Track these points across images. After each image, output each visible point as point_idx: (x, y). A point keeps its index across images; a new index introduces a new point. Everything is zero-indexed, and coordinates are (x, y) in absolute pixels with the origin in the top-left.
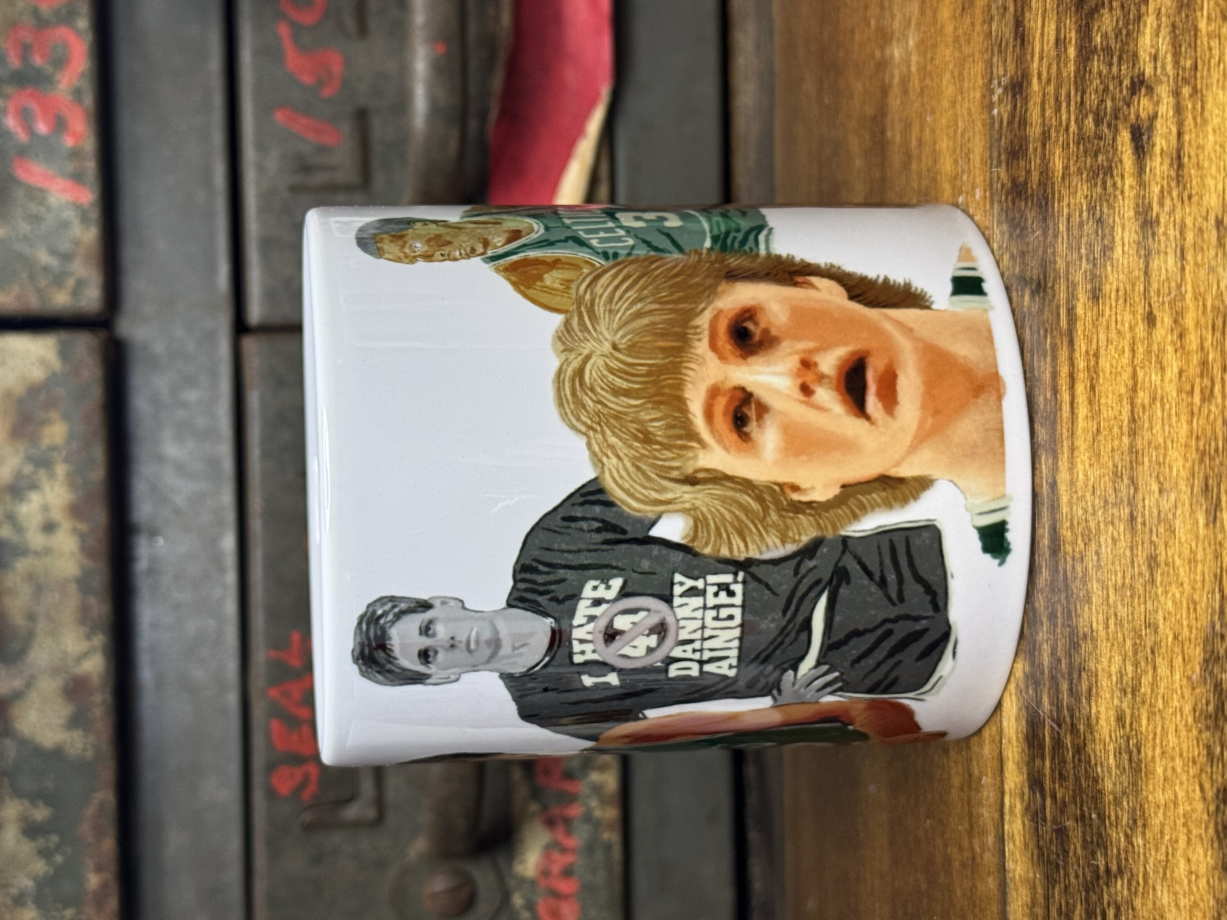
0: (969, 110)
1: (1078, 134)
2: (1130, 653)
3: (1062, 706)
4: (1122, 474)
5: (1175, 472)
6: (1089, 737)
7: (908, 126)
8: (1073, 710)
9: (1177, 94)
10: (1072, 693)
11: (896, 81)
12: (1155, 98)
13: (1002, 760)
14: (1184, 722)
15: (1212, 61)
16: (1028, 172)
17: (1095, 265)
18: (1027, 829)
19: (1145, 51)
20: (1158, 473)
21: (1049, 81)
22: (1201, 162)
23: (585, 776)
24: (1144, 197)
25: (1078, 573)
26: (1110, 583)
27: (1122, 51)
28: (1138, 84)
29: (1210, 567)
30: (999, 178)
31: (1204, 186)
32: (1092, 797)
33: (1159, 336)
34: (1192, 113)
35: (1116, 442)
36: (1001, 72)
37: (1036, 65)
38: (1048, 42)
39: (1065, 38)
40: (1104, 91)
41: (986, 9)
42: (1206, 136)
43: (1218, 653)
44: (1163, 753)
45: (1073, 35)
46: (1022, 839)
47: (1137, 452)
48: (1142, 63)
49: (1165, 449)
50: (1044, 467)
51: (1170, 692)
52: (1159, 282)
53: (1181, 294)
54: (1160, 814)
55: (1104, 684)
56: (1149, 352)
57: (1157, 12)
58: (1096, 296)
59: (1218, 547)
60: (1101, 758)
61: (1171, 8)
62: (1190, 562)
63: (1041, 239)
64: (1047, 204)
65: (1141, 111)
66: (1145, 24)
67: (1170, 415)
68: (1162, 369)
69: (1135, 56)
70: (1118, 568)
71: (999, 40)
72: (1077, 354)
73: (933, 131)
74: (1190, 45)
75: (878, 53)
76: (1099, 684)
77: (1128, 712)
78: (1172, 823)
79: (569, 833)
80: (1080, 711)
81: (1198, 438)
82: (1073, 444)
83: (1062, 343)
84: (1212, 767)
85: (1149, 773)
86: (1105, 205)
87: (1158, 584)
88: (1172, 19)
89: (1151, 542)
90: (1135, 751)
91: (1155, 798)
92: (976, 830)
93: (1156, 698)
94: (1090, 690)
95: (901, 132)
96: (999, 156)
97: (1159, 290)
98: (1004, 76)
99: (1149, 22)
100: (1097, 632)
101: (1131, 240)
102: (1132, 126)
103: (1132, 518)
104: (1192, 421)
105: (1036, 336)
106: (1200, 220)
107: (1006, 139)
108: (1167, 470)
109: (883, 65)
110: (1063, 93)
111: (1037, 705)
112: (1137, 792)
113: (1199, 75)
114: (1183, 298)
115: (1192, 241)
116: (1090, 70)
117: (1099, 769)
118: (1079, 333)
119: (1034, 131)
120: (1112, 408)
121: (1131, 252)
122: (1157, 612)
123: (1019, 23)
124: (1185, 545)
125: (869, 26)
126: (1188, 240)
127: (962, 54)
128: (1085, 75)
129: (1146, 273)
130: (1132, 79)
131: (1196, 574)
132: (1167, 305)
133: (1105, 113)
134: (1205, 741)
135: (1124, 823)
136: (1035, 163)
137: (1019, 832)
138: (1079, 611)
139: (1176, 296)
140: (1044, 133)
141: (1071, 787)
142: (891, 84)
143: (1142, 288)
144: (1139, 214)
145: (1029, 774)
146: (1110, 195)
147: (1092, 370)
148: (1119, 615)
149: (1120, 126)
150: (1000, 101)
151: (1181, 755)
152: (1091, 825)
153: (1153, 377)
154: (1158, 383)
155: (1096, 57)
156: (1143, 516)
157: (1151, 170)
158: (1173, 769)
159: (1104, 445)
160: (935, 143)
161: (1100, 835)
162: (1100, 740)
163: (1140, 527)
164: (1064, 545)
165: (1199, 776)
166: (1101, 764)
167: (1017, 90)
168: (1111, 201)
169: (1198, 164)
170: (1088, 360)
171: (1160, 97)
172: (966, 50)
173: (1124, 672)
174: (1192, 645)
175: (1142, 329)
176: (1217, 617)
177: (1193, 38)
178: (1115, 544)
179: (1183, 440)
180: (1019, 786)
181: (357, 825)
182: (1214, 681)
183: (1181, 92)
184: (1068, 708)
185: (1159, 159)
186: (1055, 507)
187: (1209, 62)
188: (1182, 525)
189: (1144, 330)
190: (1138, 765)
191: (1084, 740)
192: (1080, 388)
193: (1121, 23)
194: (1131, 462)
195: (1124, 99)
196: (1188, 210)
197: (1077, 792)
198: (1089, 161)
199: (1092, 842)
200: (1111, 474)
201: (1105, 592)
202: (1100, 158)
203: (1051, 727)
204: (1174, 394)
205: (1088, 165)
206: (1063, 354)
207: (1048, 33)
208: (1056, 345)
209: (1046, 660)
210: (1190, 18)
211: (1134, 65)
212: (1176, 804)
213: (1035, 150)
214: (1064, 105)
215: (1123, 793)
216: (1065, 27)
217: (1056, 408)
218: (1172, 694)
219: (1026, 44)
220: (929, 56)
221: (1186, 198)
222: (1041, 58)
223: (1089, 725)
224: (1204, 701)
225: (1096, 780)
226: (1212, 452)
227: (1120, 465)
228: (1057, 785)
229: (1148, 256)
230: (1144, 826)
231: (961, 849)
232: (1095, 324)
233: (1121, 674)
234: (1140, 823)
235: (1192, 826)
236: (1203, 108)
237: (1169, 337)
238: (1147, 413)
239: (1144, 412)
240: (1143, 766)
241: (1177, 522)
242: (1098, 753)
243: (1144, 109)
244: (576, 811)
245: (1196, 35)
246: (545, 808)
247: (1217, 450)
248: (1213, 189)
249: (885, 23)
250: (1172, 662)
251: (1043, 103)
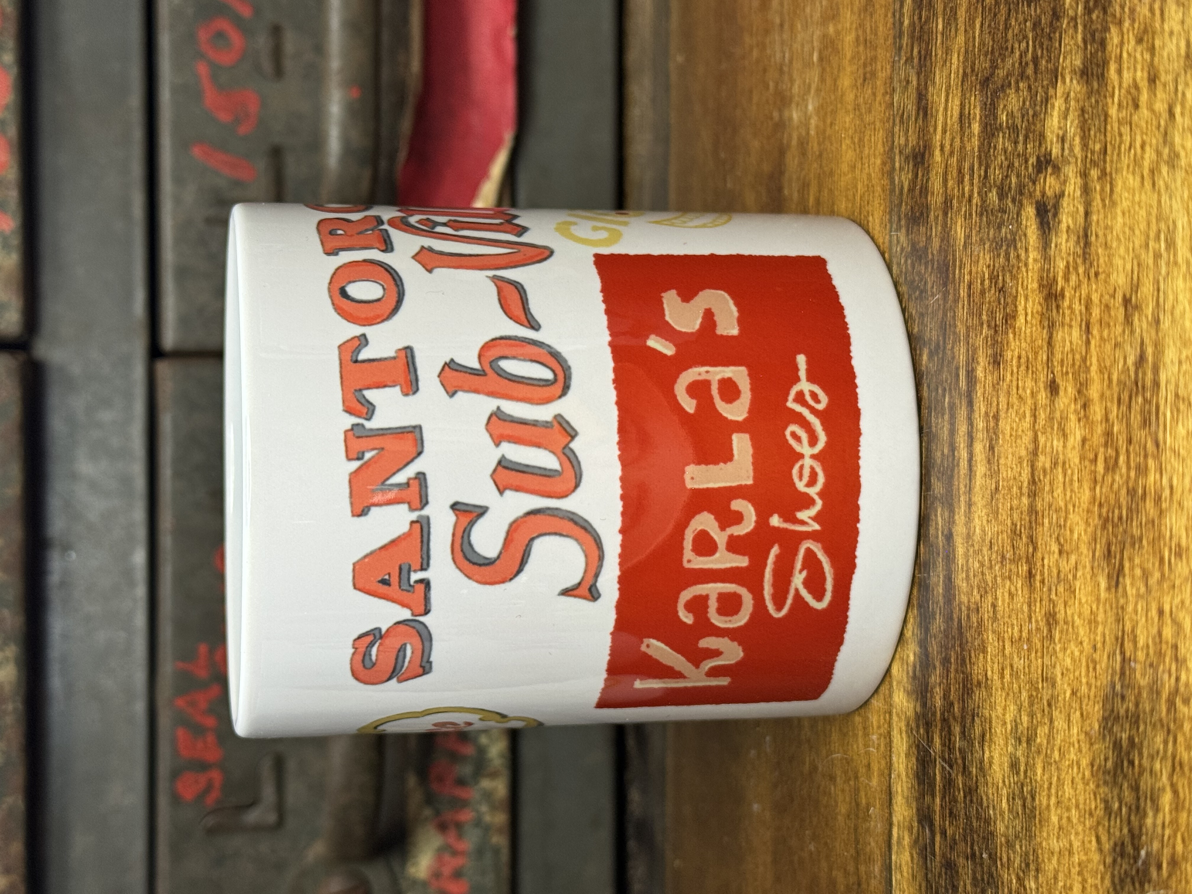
0: (869, 175)
1: (981, 206)
2: (1026, 704)
3: (954, 747)
4: (1021, 532)
5: (1076, 536)
6: (981, 780)
7: (805, 186)
8: (965, 752)
9: (1084, 175)
10: (965, 736)
11: (794, 142)
12: (1063, 177)
13: (890, 793)
14: (1080, 775)
15: (1123, 146)
16: (929, 238)
17: (996, 332)
18: (915, 861)
19: (1052, 132)
20: (1059, 535)
21: (952, 153)
22: (1109, 242)
23: (477, 783)
24: (1049, 270)
25: (973, 623)
26: (1006, 635)
27: (1028, 130)
28: (1044, 163)
29: (1111, 629)
30: (898, 242)
31: (1111, 264)
32: (984, 838)
33: (1062, 405)
34: (1101, 195)
35: (1015, 502)
36: (902, 141)
37: (938, 137)
38: (951, 116)
39: (969, 113)
40: (1008, 167)
41: (888, 81)
42: (1114, 218)
43: (1118, 714)
44: (1058, 802)
45: (978, 111)
46: (910, 870)
47: (1037, 513)
48: (1049, 143)
49: (1066, 512)
50: (939, 519)
51: (1067, 745)
52: (1062, 353)
53: (1086, 367)
54: (1054, 861)
55: (998, 731)
56: (1051, 419)
57: (1065, 96)
58: (997, 361)
59: (1120, 611)
60: (993, 801)
61: (1080, 92)
62: (1090, 622)
63: (941, 302)
64: (947, 270)
65: (1047, 188)
66: (1053, 107)
67: (1071, 481)
68: (1065, 436)
69: (1042, 136)
70: (1015, 622)
71: (901, 112)
72: (977, 416)
73: (831, 191)
74: (1100, 131)
75: (776, 115)
76: (993, 731)
77: (1022, 760)
78: (1066, 871)
79: (460, 836)
80: (972, 754)
81: (1101, 505)
82: (970, 499)
83: (961, 403)
84: (1109, 820)
85: (1044, 821)
86: (1008, 275)
87: (1057, 641)
88: (1081, 103)
89: (1050, 600)
90: (1029, 796)
91: (1049, 844)
92: (862, 857)
93: (1052, 750)
94: (983, 736)
95: (798, 191)
96: (900, 220)
97: (1062, 361)
98: (906, 145)
99: (1057, 104)
100: (992, 681)
101: (1035, 311)
102: (1037, 202)
103: (1031, 575)
104: (1095, 488)
105: (934, 394)
106: (1107, 297)
107: (906, 205)
108: (1068, 532)
109: (781, 126)
110: (967, 166)
111: (928, 744)
112: (1031, 837)
113: (1108, 158)
114: (1088, 370)
115: (1098, 316)
116: (995, 146)
117: (991, 812)
118: (978, 395)
119: (936, 200)
120: (1012, 469)
121: (1034, 322)
122: (1054, 667)
123: (921, 97)
124: (1085, 606)
125: (767, 88)
126: (1094, 315)
127: (862, 120)
128: (989, 151)
129: (1050, 343)
130: (1038, 158)
131: (1097, 635)
132: (1070, 375)
133: (1010, 188)
134: (1102, 796)
135: (1016, 865)
136: (936, 231)
137: (907, 864)
138: (973, 659)
139: (1080, 366)
140: (945, 202)
141: (962, 826)
142: (789, 146)
143: (1045, 358)
144: (1043, 287)
145: (918, 810)
146: (1013, 266)
147: (991, 431)
148: (1015, 666)
149: (1025, 202)
150: (901, 169)
151: (1077, 806)
152: (982, 865)
153: (1055, 443)
154: (1060, 449)
155: (1001, 135)
156: (1042, 574)
157: (1056, 246)
158: (1069, 819)
159: (1003, 504)
160: (833, 204)
161: (991, 875)
162: (993, 784)
163: (1038, 584)
164: (959, 595)
165: (1095, 828)
166: (994, 806)
167: (919, 160)
168: (1014, 271)
169: (1106, 244)
170: (988, 422)
171: (1068, 176)
172: (868, 118)
173: (1018, 721)
174: (1091, 703)
175: (1044, 396)
176: (1117, 678)
177: (1103, 124)
178: (1013, 599)
179: (1085, 506)
180: (907, 819)
181: (258, 829)
182: (1113, 739)
183: (1089, 174)
184: (960, 749)
185: (1065, 236)
186: (950, 558)
187: (1119, 147)
188: (1083, 587)
189: (1047, 397)
190: (1032, 811)
191: (976, 782)
192: (979, 448)
193: (1028, 103)
194: (1030, 522)
195: (1030, 177)
196: (1094, 287)
197: (968, 831)
198: (992, 232)
199: (983, 880)
200: (1009, 531)
201: (1001, 644)
202: (1003, 230)
203: (943, 768)
204: (1077, 460)
205: (991, 235)
206: (962, 413)
207: (952, 109)
208: (954, 404)
209: (939, 702)
210: (1101, 104)
211: (1040, 144)
212: (1071, 853)
213: (937, 218)
214: (967, 177)
215: (1017, 837)
216: (970, 103)
217: (953, 463)
218: (1069, 747)
219: (929, 116)
220: (829, 121)
221: (1092, 274)
222: (944, 132)
223: (981, 769)
224: (1102, 757)
225: (987, 821)
226: (1116, 520)
227: (1019, 524)
228: (947, 822)
229: (1051, 327)
230: (1037, 870)
231: (846, 873)
232: (995, 387)
233: (1016, 724)
234: (1032, 867)
235: (1087, 875)
236: (1112, 190)
237: (1073, 406)
238: (1048, 477)
239: (1045, 476)
240: (1037, 813)
241: (1078, 584)
242: (991, 796)
243: (1050, 187)
244: (466, 816)
245: (1106, 120)
246: (438, 813)
247: (1120, 518)
248: (1121, 269)
249: (784, 87)
250: (1069, 715)
251: (945, 174)
